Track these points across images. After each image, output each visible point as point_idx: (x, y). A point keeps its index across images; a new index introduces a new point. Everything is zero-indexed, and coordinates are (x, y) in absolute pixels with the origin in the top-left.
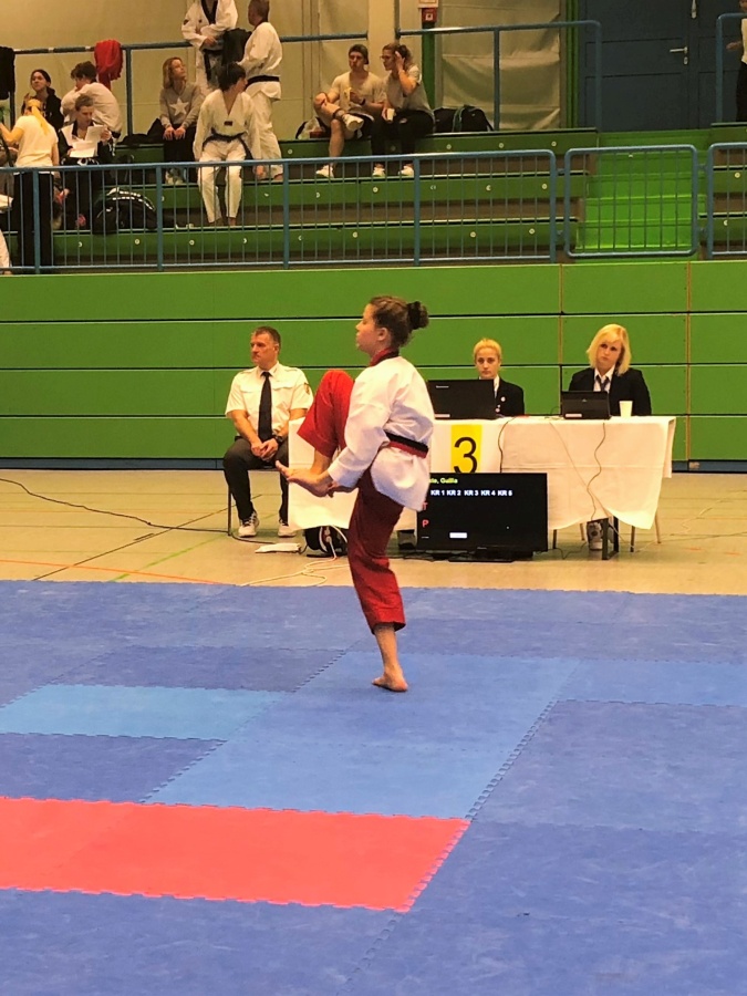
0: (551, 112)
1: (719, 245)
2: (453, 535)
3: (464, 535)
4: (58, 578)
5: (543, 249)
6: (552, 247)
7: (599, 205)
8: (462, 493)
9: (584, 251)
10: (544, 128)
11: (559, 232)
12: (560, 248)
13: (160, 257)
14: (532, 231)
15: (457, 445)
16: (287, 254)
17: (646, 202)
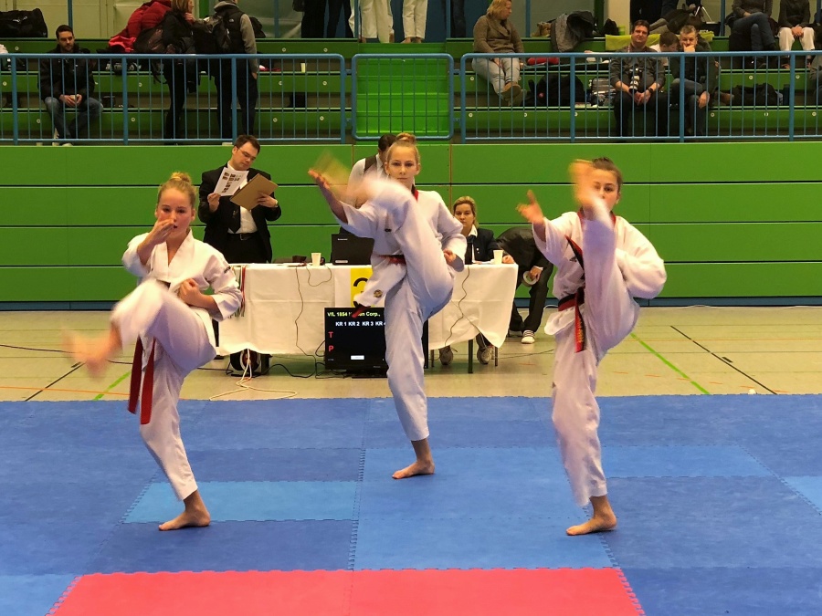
0: (296, 25)
1: (471, 132)
2: (353, 358)
3: (362, 358)
4: (39, 398)
5: (336, 132)
6: (343, 132)
7: (367, 99)
8: (361, 324)
9: (368, 134)
10: (292, 37)
11: (348, 119)
12: (349, 132)
13: (16, 133)
14: (322, 118)
15: (356, 284)
16: (126, 132)
17: (403, 98)
